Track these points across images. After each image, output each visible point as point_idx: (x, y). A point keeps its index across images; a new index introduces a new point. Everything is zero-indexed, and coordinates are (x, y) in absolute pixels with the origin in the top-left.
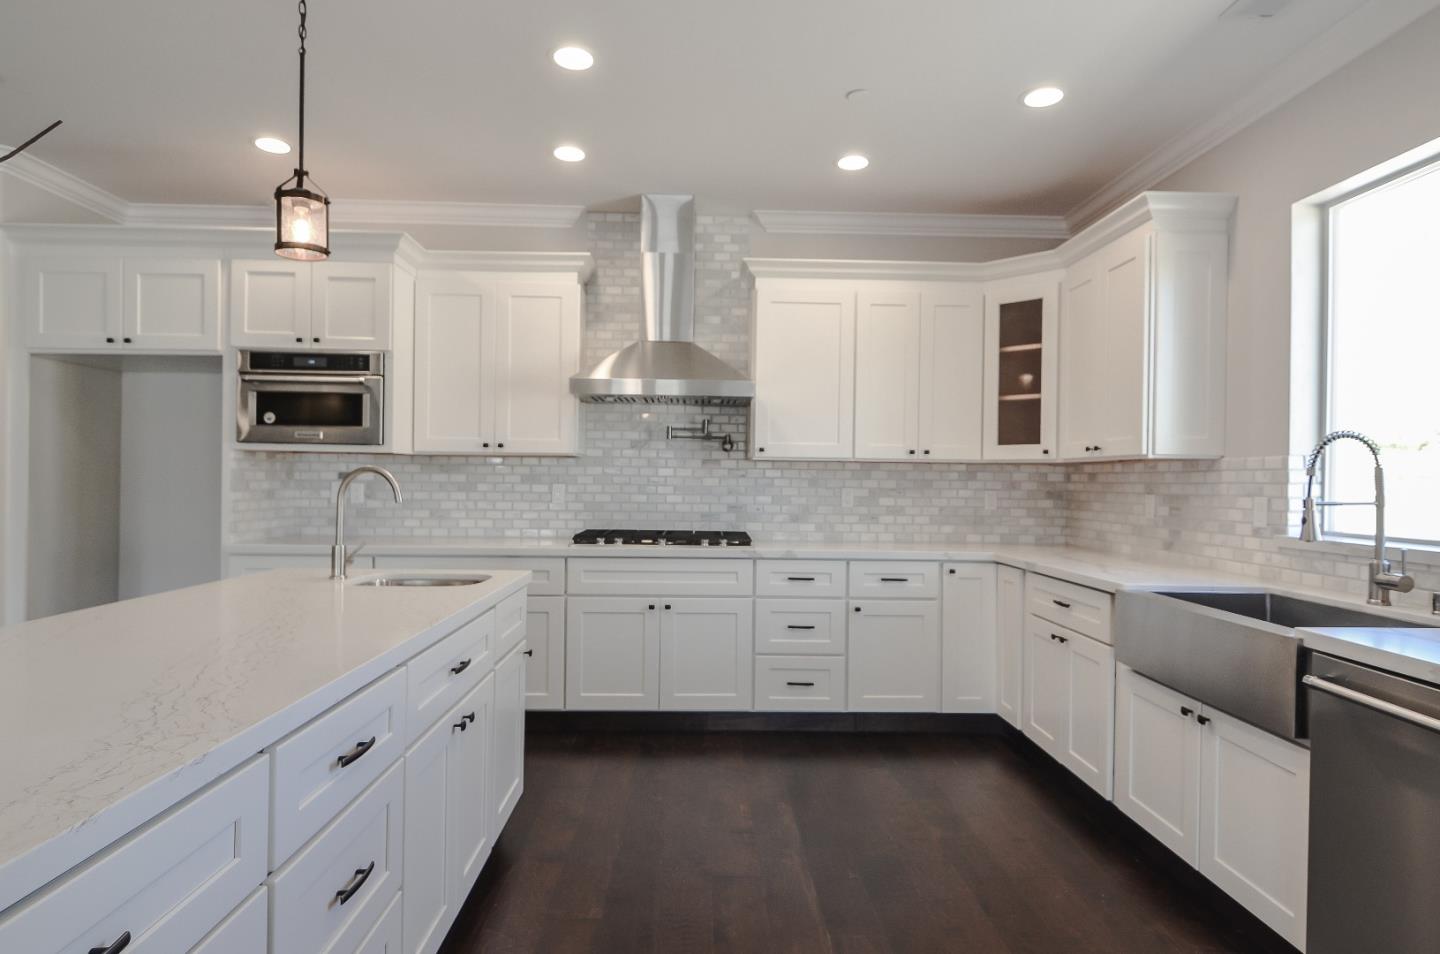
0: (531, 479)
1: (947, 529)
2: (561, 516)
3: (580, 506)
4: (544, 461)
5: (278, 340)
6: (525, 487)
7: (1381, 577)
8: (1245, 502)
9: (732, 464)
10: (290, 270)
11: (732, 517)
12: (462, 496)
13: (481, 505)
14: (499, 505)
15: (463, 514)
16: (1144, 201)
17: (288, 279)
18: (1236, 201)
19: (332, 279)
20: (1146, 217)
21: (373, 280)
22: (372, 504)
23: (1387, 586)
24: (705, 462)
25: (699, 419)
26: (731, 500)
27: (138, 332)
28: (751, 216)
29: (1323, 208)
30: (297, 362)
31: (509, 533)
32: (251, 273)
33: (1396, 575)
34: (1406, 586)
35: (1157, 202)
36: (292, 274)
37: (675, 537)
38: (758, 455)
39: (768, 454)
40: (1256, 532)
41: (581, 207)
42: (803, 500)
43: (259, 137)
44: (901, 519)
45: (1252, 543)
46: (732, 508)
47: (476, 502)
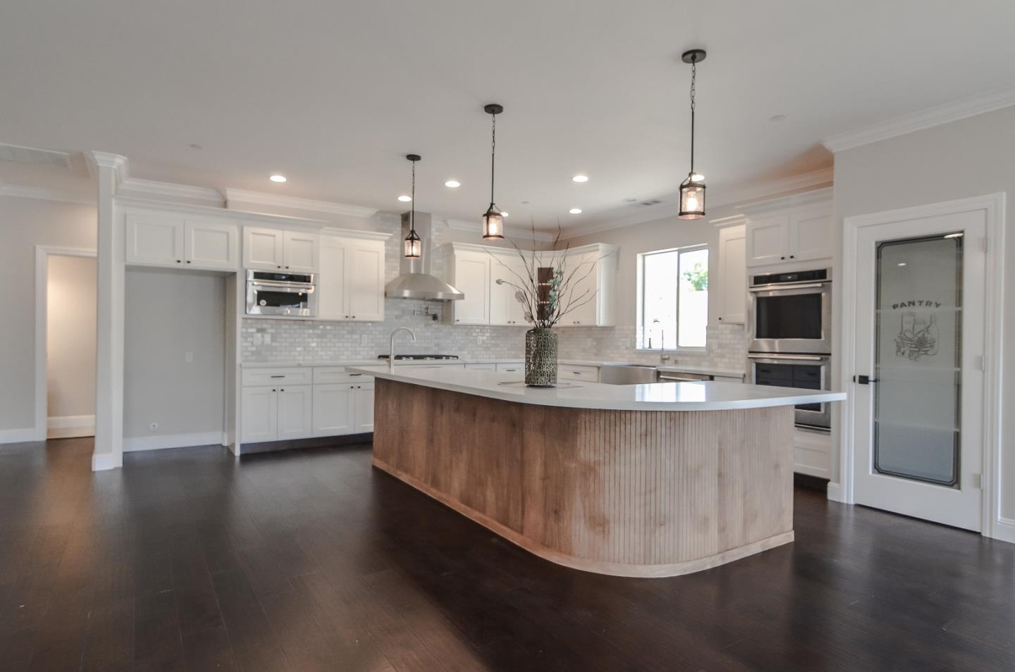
0: (352, 332)
1: (514, 352)
2: (365, 349)
3: (373, 345)
4: (358, 324)
5: (268, 266)
6: (349, 336)
7: (664, 357)
8: (624, 340)
9: (436, 326)
10: (273, 234)
11: (436, 349)
12: (319, 340)
13: (329, 344)
14: (337, 345)
15: (320, 349)
16: (598, 246)
17: (271, 238)
18: (619, 249)
19: (293, 239)
20: (598, 250)
21: (312, 241)
22: (274, 344)
23: (664, 359)
24: (426, 325)
25: (424, 306)
26: (436, 341)
27: (192, 258)
28: (445, 222)
29: (644, 256)
30: (276, 277)
31: (341, 357)
32: (254, 233)
33: (667, 357)
34: (668, 359)
35: (601, 246)
36: (274, 236)
37: (416, 357)
38: (456, 323)
39: (461, 322)
40: (627, 348)
41: (377, 210)
42: (463, 342)
43: (273, 175)
44: (498, 349)
45: (626, 352)
46: (436, 345)
47: (326, 343)
